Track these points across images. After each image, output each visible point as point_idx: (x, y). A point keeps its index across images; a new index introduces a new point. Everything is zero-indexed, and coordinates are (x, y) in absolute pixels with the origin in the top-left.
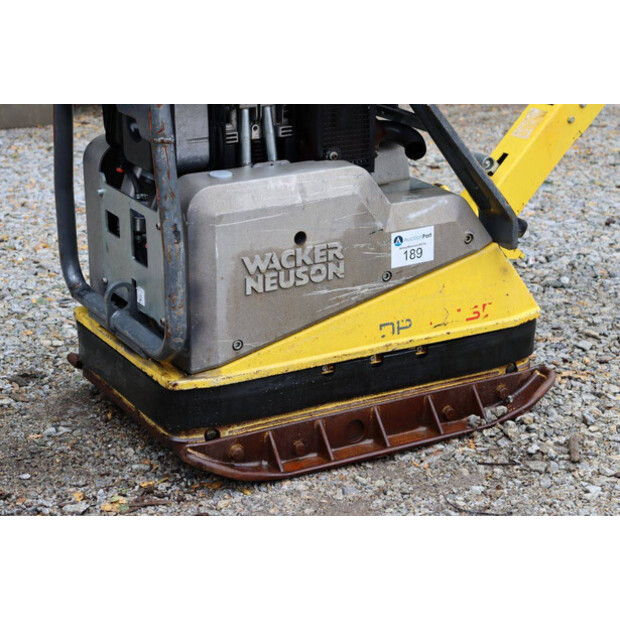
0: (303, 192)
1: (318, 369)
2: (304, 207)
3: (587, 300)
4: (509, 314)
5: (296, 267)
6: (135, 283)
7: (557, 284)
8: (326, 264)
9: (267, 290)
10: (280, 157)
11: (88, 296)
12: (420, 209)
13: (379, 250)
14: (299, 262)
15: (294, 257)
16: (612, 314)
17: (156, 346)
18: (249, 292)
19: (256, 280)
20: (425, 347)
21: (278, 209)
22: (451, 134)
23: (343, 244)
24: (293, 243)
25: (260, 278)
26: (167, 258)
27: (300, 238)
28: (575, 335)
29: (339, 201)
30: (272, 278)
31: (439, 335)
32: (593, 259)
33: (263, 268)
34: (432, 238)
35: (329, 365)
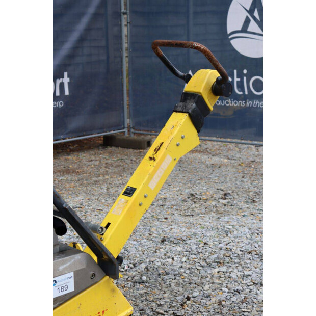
28: (152, 313)
32: (157, 264)
34: (73, 278)
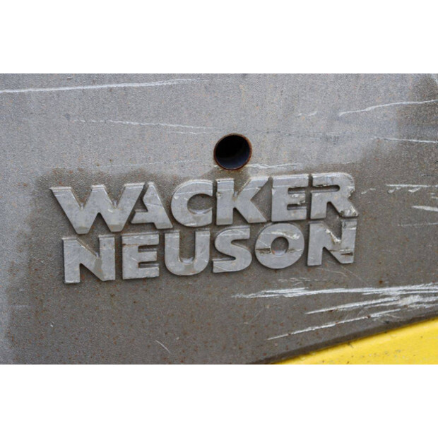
5: (215, 226)
8: (304, 225)
9: (128, 274)
14: (224, 213)
15: (209, 200)
18: (72, 276)
19: (96, 248)
23: (359, 181)
24: (210, 163)
25: (107, 244)
30: (142, 248)
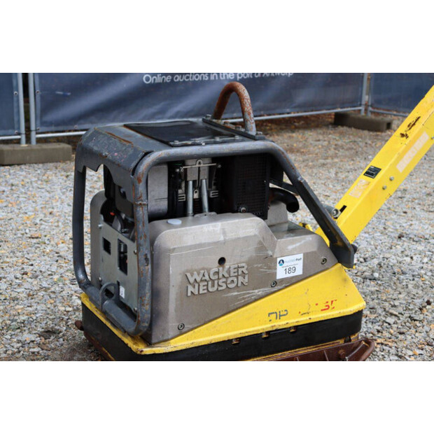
0: (224, 233)
1: (230, 341)
2: (225, 242)
3: (390, 289)
4: (347, 306)
5: (219, 279)
6: (119, 284)
7: (371, 277)
8: (237, 277)
9: (201, 293)
10: (210, 210)
11: (90, 289)
12: (295, 243)
13: (270, 268)
14: (221, 276)
15: (217, 273)
16: (406, 300)
17: (131, 326)
18: (189, 294)
19: (194, 287)
20: (296, 327)
21: (209, 244)
22: (315, 199)
23: (248, 265)
24: (217, 264)
25: (197, 285)
26: (140, 274)
27: (222, 261)
28: (384, 313)
29: (246, 239)
30: (204, 286)
31: (304, 320)
32: (392, 261)
33: (198, 280)
34: (302, 261)
35: (236, 339)
